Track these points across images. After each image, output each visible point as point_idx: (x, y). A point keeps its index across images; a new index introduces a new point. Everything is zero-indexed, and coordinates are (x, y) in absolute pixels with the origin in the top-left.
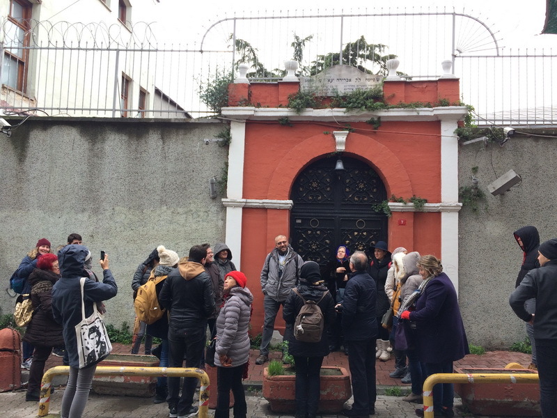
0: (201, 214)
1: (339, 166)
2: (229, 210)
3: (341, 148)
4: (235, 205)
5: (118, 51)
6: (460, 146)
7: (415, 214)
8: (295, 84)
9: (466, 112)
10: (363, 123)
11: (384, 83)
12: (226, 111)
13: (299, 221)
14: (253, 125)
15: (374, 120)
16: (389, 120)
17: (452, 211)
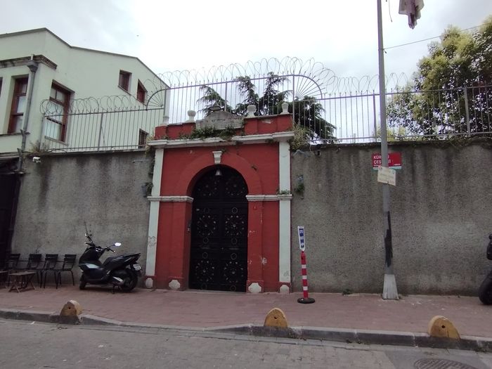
0: (138, 206)
1: (218, 173)
2: (152, 203)
3: (218, 162)
4: (155, 200)
5: (102, 113)
6: (292, 157)
7: (264, 202)
8: (193, 124)
9: (293, 135)
10: (233, 146)
11: (245, 120)
12: (151, 143)
13: (198, 210)
14: (168, 151)
15: (239, 143)
16: (248, 143)
17: (286, 199)
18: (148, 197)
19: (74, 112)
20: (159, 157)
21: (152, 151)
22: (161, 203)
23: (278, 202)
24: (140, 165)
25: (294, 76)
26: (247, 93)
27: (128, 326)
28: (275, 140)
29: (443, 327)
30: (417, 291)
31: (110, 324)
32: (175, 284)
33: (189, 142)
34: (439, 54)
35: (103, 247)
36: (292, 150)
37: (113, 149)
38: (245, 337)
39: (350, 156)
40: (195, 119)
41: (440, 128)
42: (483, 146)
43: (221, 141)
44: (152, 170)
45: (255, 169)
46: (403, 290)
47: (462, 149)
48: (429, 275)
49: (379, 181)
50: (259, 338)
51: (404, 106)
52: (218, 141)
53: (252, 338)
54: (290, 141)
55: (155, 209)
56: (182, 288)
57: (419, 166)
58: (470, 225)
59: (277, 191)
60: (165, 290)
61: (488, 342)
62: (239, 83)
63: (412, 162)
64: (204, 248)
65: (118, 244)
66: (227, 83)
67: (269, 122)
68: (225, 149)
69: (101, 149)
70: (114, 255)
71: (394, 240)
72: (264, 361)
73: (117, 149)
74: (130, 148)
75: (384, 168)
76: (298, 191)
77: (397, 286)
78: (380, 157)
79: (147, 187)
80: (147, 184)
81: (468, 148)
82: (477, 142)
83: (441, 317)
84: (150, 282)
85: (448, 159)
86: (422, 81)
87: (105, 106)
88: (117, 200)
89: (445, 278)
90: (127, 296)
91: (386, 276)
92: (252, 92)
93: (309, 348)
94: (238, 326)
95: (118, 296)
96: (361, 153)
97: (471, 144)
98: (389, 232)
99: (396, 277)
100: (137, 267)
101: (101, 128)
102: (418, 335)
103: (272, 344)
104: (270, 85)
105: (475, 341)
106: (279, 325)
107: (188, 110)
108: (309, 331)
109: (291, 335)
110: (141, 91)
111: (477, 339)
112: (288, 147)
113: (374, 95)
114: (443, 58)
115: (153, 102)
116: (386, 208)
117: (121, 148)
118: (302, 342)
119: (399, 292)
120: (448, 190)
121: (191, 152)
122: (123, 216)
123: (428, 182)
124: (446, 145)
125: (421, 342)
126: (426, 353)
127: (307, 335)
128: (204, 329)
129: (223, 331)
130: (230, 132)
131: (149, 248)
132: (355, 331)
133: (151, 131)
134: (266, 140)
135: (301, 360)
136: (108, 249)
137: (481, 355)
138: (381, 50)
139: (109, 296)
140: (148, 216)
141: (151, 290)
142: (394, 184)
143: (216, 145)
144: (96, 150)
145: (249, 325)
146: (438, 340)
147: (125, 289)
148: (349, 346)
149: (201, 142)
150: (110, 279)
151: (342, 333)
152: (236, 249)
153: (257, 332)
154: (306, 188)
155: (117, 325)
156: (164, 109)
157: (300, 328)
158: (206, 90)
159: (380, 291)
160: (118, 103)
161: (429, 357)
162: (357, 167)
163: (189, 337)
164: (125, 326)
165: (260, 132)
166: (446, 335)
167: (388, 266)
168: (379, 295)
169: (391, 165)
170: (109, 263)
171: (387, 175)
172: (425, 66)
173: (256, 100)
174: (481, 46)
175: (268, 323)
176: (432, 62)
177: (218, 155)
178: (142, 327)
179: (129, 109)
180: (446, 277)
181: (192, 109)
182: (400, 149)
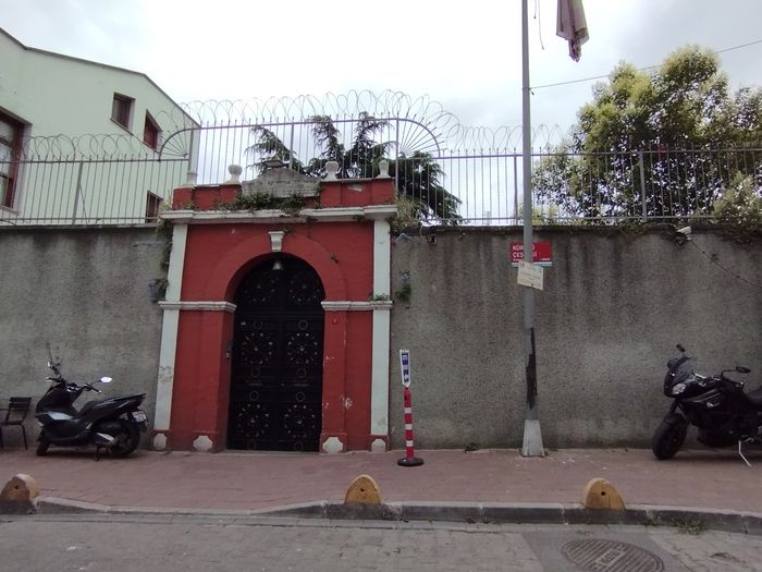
0: (142, 317)
1: (277, 266)
2: (166, 313)
3: (277, 248)
4: (172, 307)
5: (82, 162)
6: (393, 245)
7: (349, 313)
8: (237, 187)
9: (395, 210)
10: (302, 224)
11: (321, 184)
12: (166, 214)
13: (244, 324)
14: (194, 228)
15: (311, 220)
16: (325, 220)
17: (382, 309)
18: (160, 302)
19: (30, 158)
20: (180, 239)
21: (168, 228)
22: (182, 312)
23: (371, 312)
24: (147, 249)
25: (398, 120)
26: (326, 142)
27: (121, 513)
28: (368, 218)
29: (603, 494)
30: (570, 444)
31: (89, 510)
32: (204, 442)
33: (230, 215)
34: (607, 100)
35: (81, 384)
36: (394, 234)
37: (100, 222)
38: (314, 522)
39: (478, 245)
40: (241, 179)
41: (607, 207)
42: (663, 236)
43: (282, 216)
44: (167, 258)
45: (337, 261)
46: (551, 443)
47: (634, 239)
48: (587, 420)
49: (519, 282)
50: (336, 522)
51: (558, 174)
52: (277, 215)
53: (326, 522)
54: (390, 219)
55: (171, 322)
56: (216, 449)
57: (576, 262)
58: (644, 347)
59: (369, 295)
60: (187, 453)
61: (661, 511)
62: (314, 125)
63: (567, 256)
64: (252, 384)
65: (106, 380)
66: (293, 124)
67: (358, 189)
68: (289, 229)
69: (78, 222)
70: (100, 398)
71: (540, 370)
72: (344, 558)
73: (107, 222)
74: (129, 222)
75: (527, 264)
76: (402, 295)
77: (542, 436)
78: (521, 248)
79: (158, 287)
80: (158, 281)
81: (643, 238)
82: (655, 230)
83: (600, 479)
84: (161, 440)
85: (617, 252)
86: (584, 138)
87: (85, 150)
88: (106, 306)
89: (608, 424)
90: (122, 462)
91: (527, 421)
92: (334, 140)
93: (413, 533)
94: (303, 505)
95: (105, 463)
96: (495, 241)
97: (648, 232)
98: (533, 358)
99: (541, 424)
100: (139, 417)
101: (79, 186)
102: (569, 507)
103: (356, 531)
104: (363, 132)
105: (645, 511)
106: (366, 501)
107: (229, 163)
108: (412, 508)
109: (386, 515)
110: (152, 130)
111: (647, 508)
112: (388, 228)
113: (515, 156)
114: (612, 107)
115: (171, 149)
116: (529, 324)
117: (114, 222)
118: (402, 524)
119: (545, 446)
120: (615, 298)
121: (233, 231)
122: (115, 334)
123: (588, 285)
124: (613, 233)
125: (573, 517)
126: (580, 532)
127: (409, 514)
128: (248, 512)
129: (281, 513)
130: (298, 202)
131: (160, 385)
132: (481, 506)
133: (167, 197)
134: (354, 217)
135: (399, 552)
136: (89, 388)
137: (651, 530)
138: (526, 89)
139: (90, 464)
140: (159, 333)
141: (162, 453)
142: (541, 288)
143: (273, 221)
144: (69, 222)
145: (322, 503)
146: (596, 513)
147: (119, 453)
148: (471, 528)
149: (251, 216)
150: (91, 438)
151: (462, 508)
152: (304, 385)
153: (334, 512)
154: (414, 291)
155: (103, 512)
156: (189, 160)
157: (399, 504)
158: (260, 133)
159: (519, 445)
160: (110, 148)
161: (581, 537)
162: (489, 262)
163: (225, 525)
164: (117, 512)
165: (344, 203)
166: (607, 506)
167: (531, 407)
168: (517, 450)
169: (536, 259)
170: (90, 411)
171: (531, 274)
172: (588, 116)
173: (339, 154)
174: (661, 94)
175: (351, 498)
176: (598, 112)
177: (277, 238)
178: (146, 513)
179: (129, 158)
180: (610, 422)
181: (236, 163)
182: (551, 236)
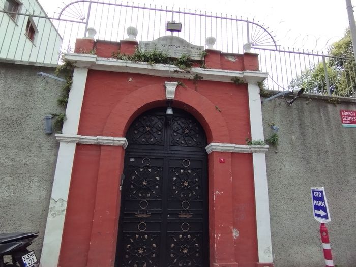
1: (170, 112)
2: (62, 145)
3: (170, 96)
4: (68, 141)
7: (233, 154)
8: (135, 44)
10: (189, 80)
13: (132, 160)
14: (94, 74)
15: (199, 77)
16: (209, 79)
17: (260, 152)
18: (57, 135)
20: (80, 80)
22: (79, 146)
23: (250, 154)
25: (247, 22)
28: (242, 81)
33: (131, 64)
40: (138, 39)
43: (176, 71)
45: (220, 111)
52: (172, 69)
54: (259, 84)
55: (66, 156)
59: (248, 141)
64: (141, 216)
66: (173, 12)
67: (233, 60)
79: (55, 120)
80: (54, 116)
112: (258, 90)
121: (130, 79)
131: (50, 218)
134: (233, 78)
149: (149, 67)
154: (280, 139)
156: (87, 23)
162: (328, 121)
177: (171, 88)
181: (134, 26)
